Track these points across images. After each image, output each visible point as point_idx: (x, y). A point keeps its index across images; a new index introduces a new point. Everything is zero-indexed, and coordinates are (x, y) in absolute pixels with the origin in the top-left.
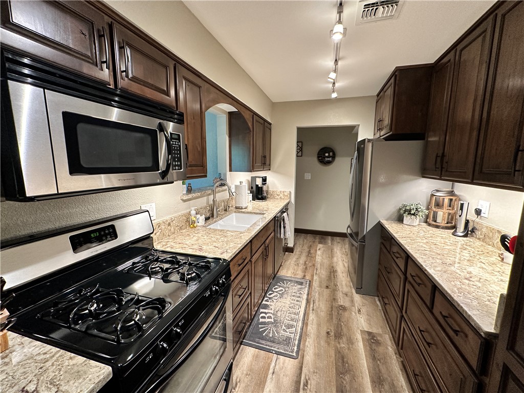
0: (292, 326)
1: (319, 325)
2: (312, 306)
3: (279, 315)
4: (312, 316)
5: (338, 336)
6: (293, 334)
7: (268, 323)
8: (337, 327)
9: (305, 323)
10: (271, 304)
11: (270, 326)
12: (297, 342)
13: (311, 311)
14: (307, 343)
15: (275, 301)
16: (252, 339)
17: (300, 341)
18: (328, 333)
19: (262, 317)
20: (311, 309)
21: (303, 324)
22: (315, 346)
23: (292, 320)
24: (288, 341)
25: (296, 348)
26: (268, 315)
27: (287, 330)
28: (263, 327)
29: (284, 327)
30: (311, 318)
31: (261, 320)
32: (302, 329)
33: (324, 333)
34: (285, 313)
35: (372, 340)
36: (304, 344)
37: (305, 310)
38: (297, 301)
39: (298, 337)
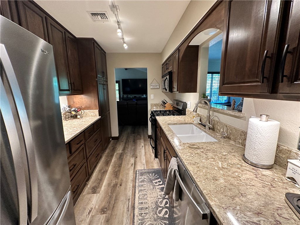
0: (141, 182)
1: (126, 189)
2: (130, 204)
3: (151, 186)
4: (130, 193)
6: (140, 178)
7: (155, 180)
8: (114, 190)
9: (134, 187)
11: (153, 178)
12: (137, 175)
13: (131, 197)
14: (132, 177)
17: (136, 176)
18: (121, 185)
19: (160, 182)
20: (130, 200)
21: (135, 185)
22: (129, 177)
23: (142, 185)
24: (142, 174)
25: (137, 173)
26: (158, 184)
27: (143, 179)
28: (156, 176)
29: (146, 180)
30: (130, 192)
31: (160, 180)
32: (135, 182)
33: (123, 184)
34: (148, 189)
36: (134, 176)
37: (135, 196)
38: (142, 203)
39: (137, 177)
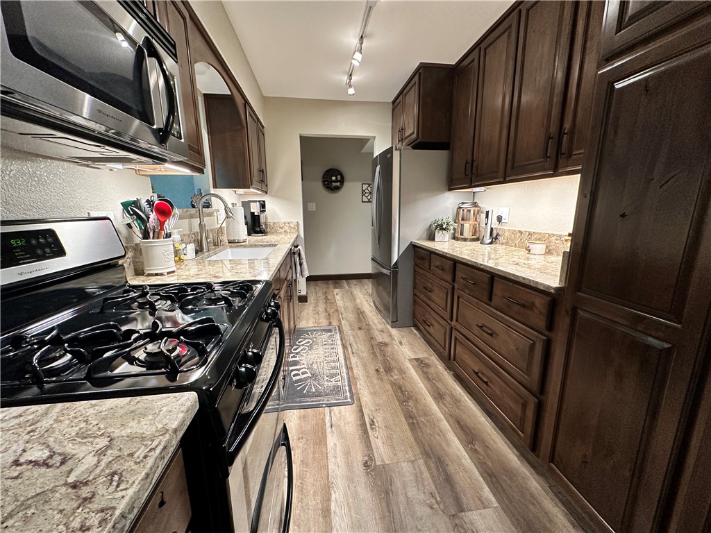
0: (336, 375)
1: (365, 366)
2: (350, 350)
3: (316, 368)
4: (354, 360)
5: (389, 370)
6: (341, 380)
7: (305, 379)
8: (385, 363)
9: (349, 368)
10: (301, 358)
11: (309, 381)
12: (347, 388)
13: (351, 355)
14: (358, 386)
15: (304, 355)
16: (290, 401)
17: (350, 386)
18: (377, 370)
19: (295, 375)
20: (350, 352)
21: (347, 368)
22: (368, 386)
23: (333, 368)
24: (336, 390)
25: (348, 394)
26: (301, 371)
27: (332, 380)
28: (301, 385)
29: (326, 378)
30: (354, 362)
31: (294, 378)
32: (348, 374)
33: (372, 372)
34: (322, 363)
35: (421, 364)
36: (356, 388)
37: (345, 356)
38: (332, 349)
39: (346, 383)
